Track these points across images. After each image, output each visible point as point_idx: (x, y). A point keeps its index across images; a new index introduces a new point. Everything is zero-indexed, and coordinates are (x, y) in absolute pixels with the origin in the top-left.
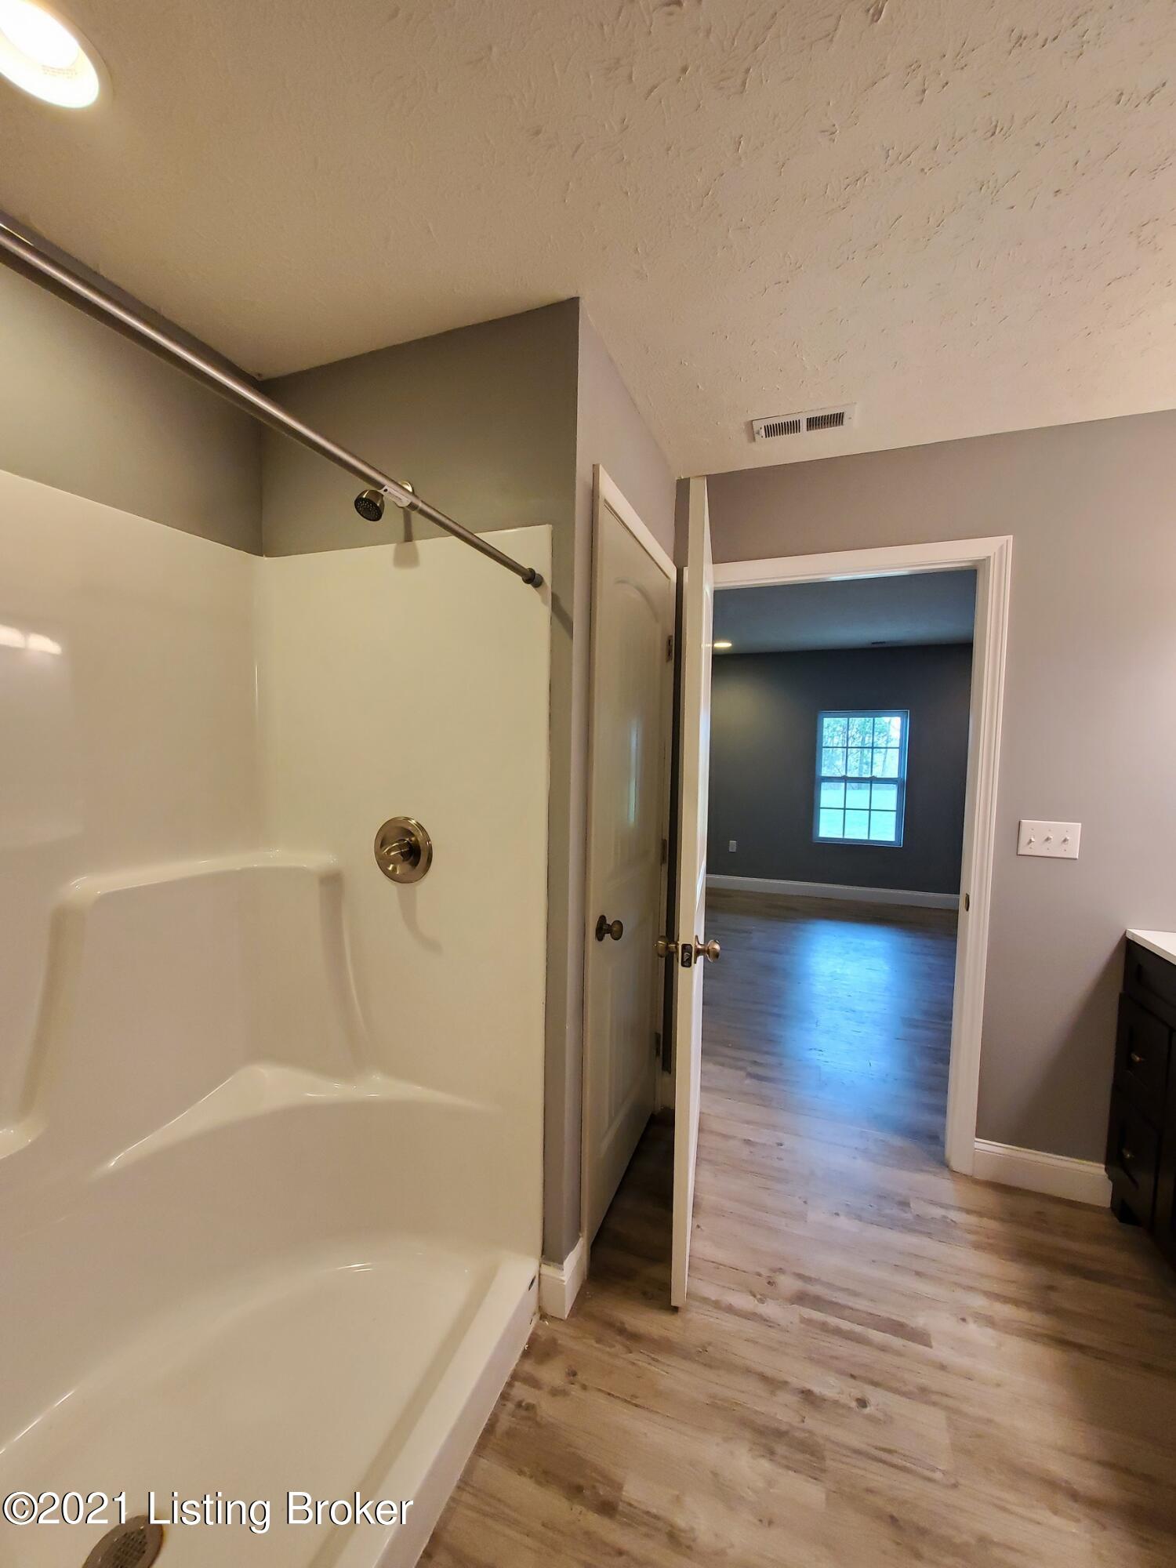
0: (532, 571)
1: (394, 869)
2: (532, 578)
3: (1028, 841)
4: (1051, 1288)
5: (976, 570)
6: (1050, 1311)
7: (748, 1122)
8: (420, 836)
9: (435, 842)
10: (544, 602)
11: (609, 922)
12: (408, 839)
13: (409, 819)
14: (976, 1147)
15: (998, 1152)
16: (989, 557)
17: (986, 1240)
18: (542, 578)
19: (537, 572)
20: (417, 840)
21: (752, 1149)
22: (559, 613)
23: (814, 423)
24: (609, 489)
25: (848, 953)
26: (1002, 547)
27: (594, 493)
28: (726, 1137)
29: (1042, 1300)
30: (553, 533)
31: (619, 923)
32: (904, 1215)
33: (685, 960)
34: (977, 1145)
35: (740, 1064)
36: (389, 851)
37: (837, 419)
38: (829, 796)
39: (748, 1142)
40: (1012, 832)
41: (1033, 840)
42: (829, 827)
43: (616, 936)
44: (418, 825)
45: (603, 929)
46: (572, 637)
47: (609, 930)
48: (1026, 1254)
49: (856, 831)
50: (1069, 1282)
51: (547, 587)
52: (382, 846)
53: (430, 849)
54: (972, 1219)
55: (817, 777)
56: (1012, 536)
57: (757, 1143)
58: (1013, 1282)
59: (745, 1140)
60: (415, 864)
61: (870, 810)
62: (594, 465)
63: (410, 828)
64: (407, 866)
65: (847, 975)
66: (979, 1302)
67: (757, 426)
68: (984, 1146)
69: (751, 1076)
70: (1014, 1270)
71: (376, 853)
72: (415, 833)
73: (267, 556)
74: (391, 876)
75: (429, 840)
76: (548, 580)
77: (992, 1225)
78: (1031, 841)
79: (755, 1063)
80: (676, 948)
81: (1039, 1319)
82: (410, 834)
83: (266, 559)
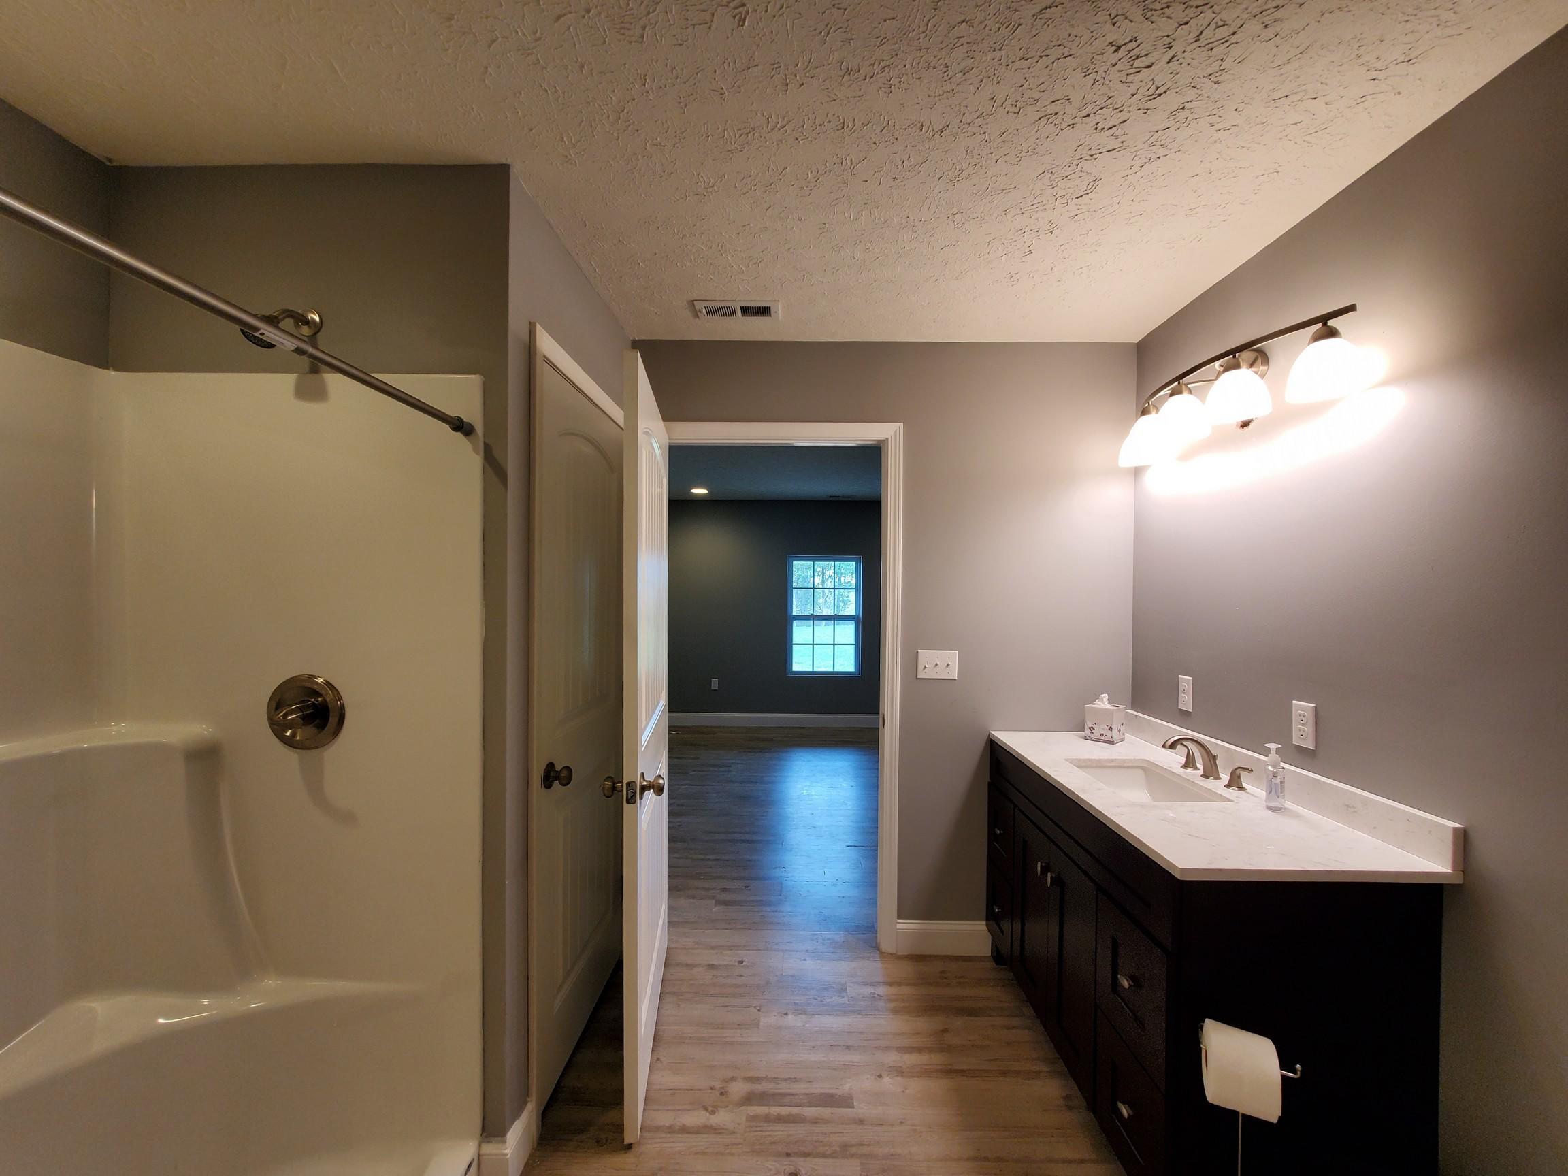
0: (460, 419)
1: (294, 735)
2: (459, 426)
3: (923, 667)
4: (945, 1031)
5: (881, 448)
6: (945, 1048)
7: (713, 948)
8: (329, 697)
9: (348, 700)
10: (476, 451)
11: (558, 768)
12: (313, 700)
13: (316, 677)
14: (898, 927)
15: (914, 928)
16: (887, 439)
17: (903, 1004)
18: (472, 426)
19: (465, 420)
20: (325, 700)
21: (715, 972)
22: (493, 464)
23: (747, 311)
24: (547, 345)
25: (814, 775)
26: (896, 431)
27: (530, 349)
28: (692, 966)
29: (940, 1043)
30: (484, 384)
31: (568, 769)
32: (840, 1000)
33: (629, 797)
34: (899, 926)
35: (711, 893)
36: (285, 715)
37: (765, 311)
38: (800, 633)
39: (712, 967)
40: (911, 661)
41: (927, 666)
42: (801, 662)
43: (564, 782)
44: (328, 683)
45: (551, 776)
46: (506, 486)
47: (558, 777)
48: (930, 1007)
49: (823, 665)
50: (959, 1022)
51: (477, 434)
52: (276, 709)
53: (342, 708)
54: (894, 990)
55: (789, 615)
56: (902, 424)
57: (720, 965)
58: (918, 1034)
59: (709, 965)
60: (322, 727)
61: (834, 644)
62: (530, 323)
63: (316, 687)
64: (310, 730)
65: (812, 795)
66: (892, 1058)
67: (698, 305)
68: (903, 925)
69: (719, 903)
70: (923, 1024)
71: (270, 719)
72: (323, 692)
73: (116, 369)
74: (290, 743)
75: (340, 699)
76: (479, 429)
77: (906, 990)
78: (925, 667)
79: (724, 890)
80: (622, 786)
81: (936, 1059)
82: (316, 693)
83: (113, 373)
